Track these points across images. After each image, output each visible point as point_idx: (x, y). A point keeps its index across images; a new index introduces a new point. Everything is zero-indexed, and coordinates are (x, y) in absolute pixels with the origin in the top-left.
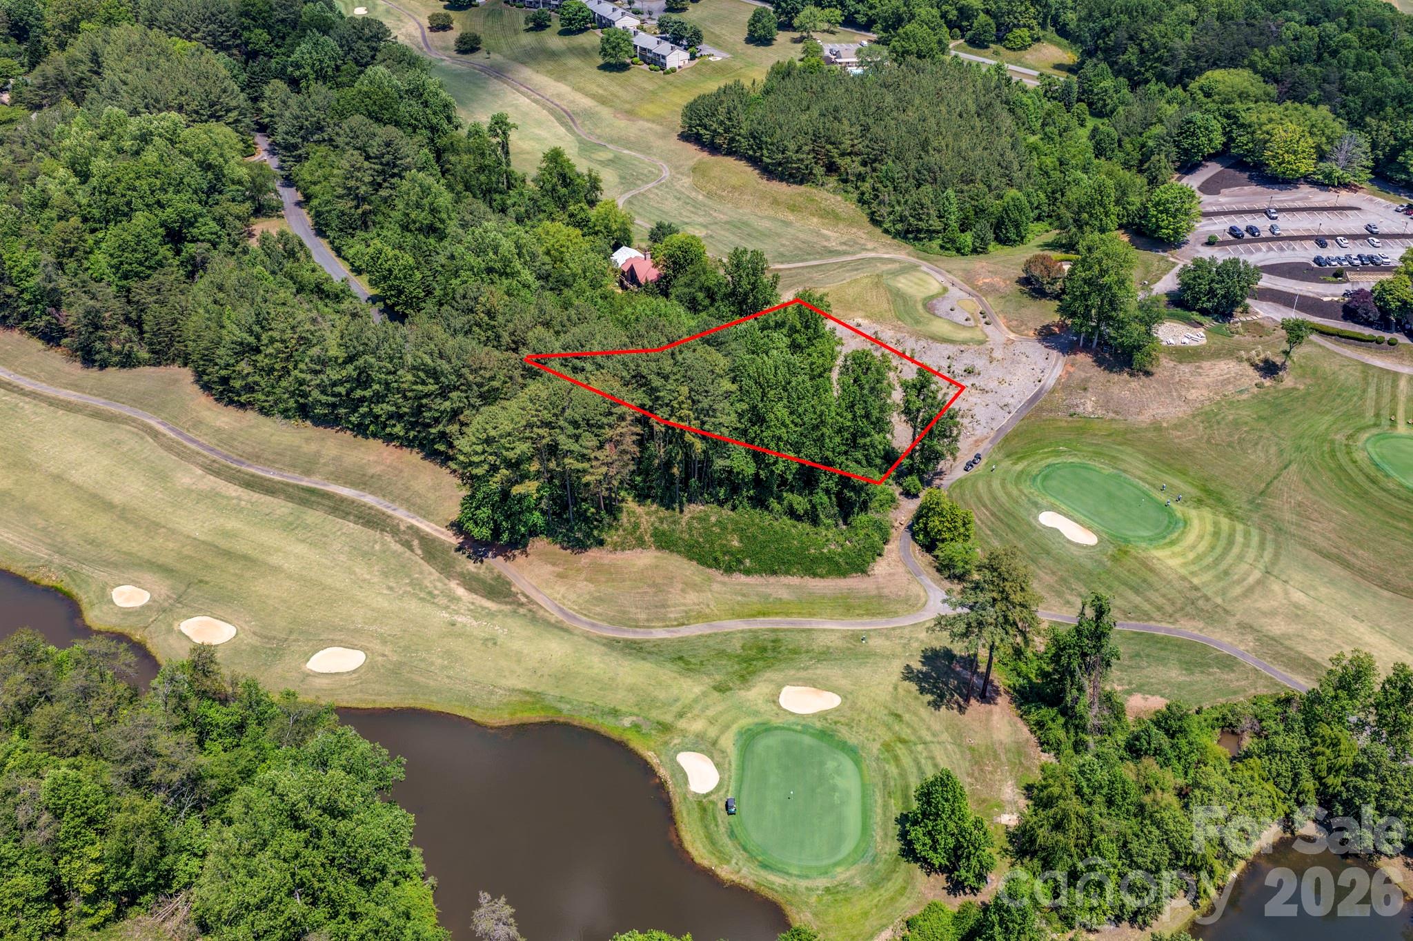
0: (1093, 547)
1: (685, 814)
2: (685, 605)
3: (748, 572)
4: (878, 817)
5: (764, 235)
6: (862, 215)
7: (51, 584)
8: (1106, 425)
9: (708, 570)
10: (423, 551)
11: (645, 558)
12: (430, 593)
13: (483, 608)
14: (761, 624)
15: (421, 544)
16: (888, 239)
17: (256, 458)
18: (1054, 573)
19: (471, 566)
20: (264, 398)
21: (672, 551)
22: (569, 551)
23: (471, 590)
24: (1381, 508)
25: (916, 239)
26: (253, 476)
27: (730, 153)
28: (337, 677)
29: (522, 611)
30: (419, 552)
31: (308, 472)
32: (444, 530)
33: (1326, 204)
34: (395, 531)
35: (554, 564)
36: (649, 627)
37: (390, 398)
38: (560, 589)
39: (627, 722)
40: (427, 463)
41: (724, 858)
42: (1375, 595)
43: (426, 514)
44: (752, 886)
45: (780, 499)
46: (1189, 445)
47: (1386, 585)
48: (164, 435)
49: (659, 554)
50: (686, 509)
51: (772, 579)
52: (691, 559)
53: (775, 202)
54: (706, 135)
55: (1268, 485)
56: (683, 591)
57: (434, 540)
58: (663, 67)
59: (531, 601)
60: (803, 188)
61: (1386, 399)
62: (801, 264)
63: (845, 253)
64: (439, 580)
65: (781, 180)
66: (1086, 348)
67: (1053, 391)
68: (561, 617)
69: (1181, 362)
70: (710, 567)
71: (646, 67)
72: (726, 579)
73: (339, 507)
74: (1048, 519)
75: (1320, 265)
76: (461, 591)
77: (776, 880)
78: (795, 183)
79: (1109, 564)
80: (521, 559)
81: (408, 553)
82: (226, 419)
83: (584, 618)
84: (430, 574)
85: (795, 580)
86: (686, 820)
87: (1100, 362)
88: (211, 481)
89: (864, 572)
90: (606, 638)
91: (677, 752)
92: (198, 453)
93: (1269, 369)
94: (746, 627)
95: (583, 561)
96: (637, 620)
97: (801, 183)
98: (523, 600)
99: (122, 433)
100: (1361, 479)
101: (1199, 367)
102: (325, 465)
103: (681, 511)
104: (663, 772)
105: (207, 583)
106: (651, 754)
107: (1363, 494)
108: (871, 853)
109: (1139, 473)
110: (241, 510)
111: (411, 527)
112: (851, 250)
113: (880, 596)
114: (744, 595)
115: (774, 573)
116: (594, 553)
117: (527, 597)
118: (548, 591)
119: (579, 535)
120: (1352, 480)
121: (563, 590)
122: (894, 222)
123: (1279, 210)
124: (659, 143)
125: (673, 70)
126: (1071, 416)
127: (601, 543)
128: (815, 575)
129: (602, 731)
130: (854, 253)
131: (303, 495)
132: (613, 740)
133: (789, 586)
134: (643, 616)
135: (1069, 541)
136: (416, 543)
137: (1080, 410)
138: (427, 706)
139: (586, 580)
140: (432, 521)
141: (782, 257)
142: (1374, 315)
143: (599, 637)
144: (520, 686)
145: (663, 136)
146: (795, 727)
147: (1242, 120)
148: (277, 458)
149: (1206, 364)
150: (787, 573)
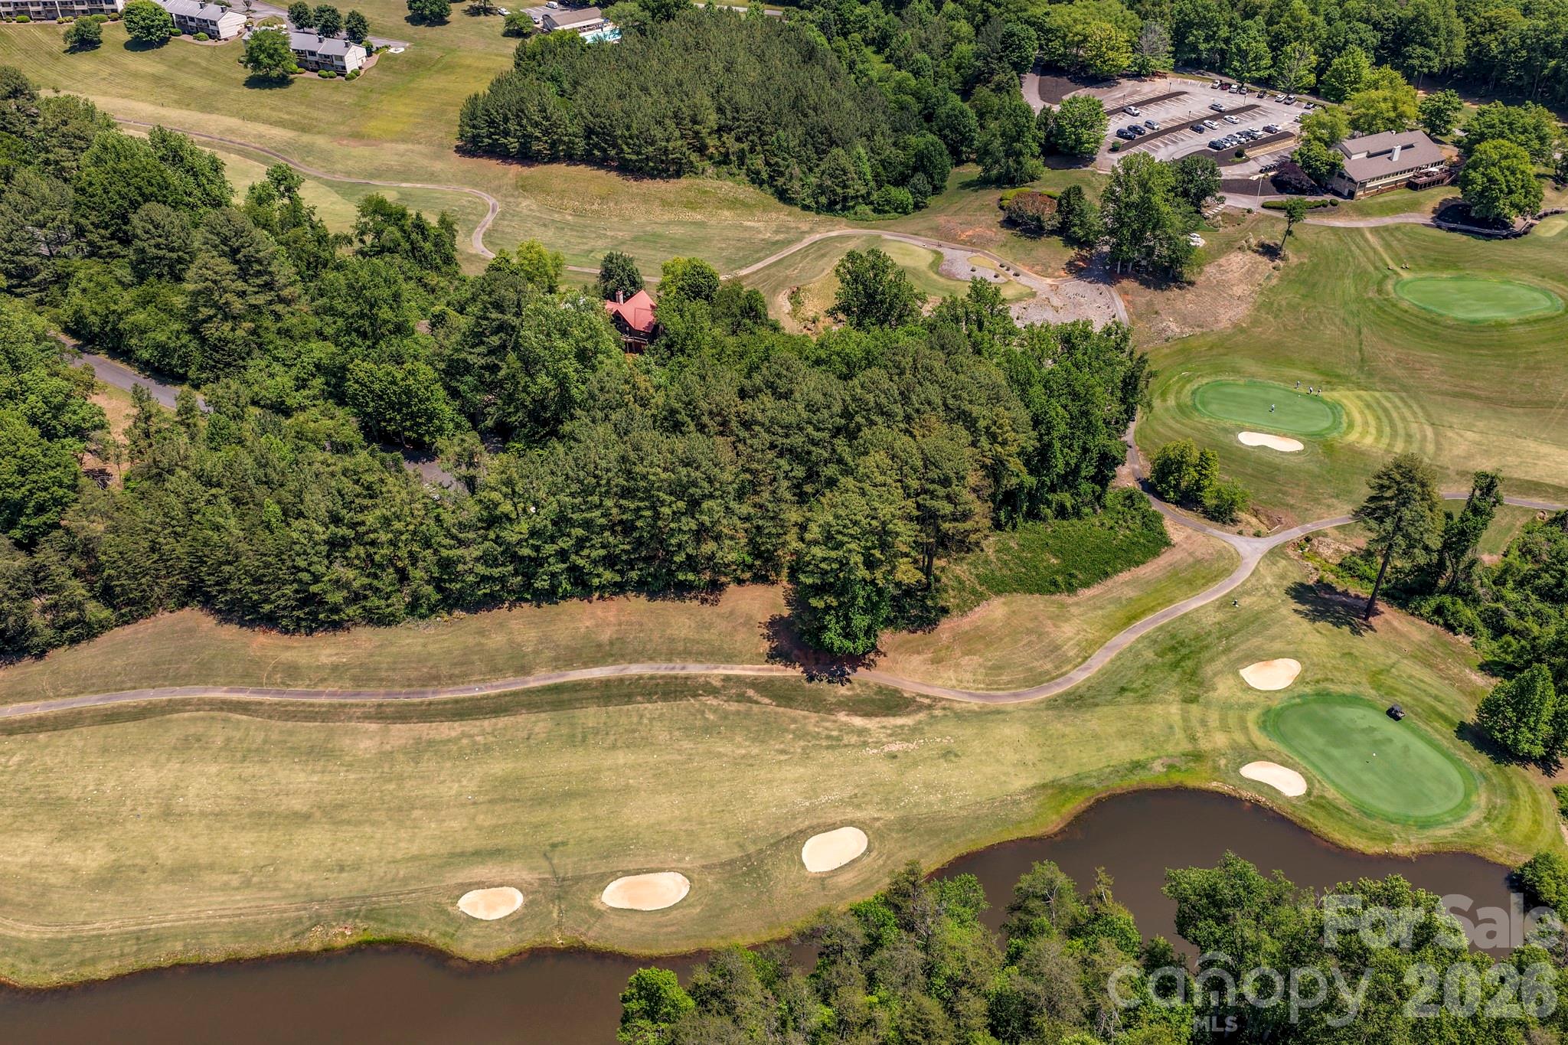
0: (1304, 451)
1: (1310, 819)
2: (1070, 639)
3: (1086, 585)
4: (1445, 743)
5: (692, 243)
6: (767, 197)
7: (352, 941)
8: (1201, 340)
9: (1053, 597)
10: (770, 698)
11: (995, 610)
12: (828, 737)
13: (902, 727)
14: (1146, 626)
15: (757, 691)
16: (812, 216)
17: (434, 679)
19: (843, 691)
20: (383, 602)
21: (1009, 593)
22: (920, 633)
23: (867, 715)
24: (1457, 343)
25: (844, 208)
26: (456, 701)
27: (554, 159)
28: (858, 865)
29: (938, 713)
30: (767, 701)
31: (524, 670)
32: (766, 666)
33: (1157, 94)
34: (713, 691)
35: (919, 653)
36: (1062, 675)
37: (597, 540)
38: (949, 676)
39: (1158, 767)
40: (658, 604)
41: (1389, 839)
42: (1514, 414)
43: (730, 658)
44: (1431, 848)
45: (1048, 503)
46: (1274, 337)
47: (1512, 403)
48: (261, 703)
49: (1004, 599)
51: (1109, 583)
53: (665, 203)
54: (513, 144)
55: (1361, 350)
56: (1055, 625)
57: (771, 681)
58: (341, 71)
59: (934, 699)
60: (684, 182)
61: (1371, 254)
62: (760, 265)
63: (789, 243)
64: (823, 720)
65: (653, 177)
66: (1124, 274)
67: (1133, 322)
68: (981, 702)
70: (1052, 593)
71: (308, 74)
72: (1076, 598)
73: (610, 693)
74: (1248, 439)
75: (1218, 148)
76: (858, 721)
77: (1441, 832)
78: (670, 177)
79: (1325, 459)
80: (881, 661)
81: (755, 708)
82: (328, 651)
83: (1000, 693)
84: (805, 717)
85: (1125, 576)
86: (1317, 823)
87: (1146, 284)
88: (401, 733)
89: (1168, 544)
90: (1042, 702)
91: (1237, 770)
92: (341, 706)
93: (1271, 251)
94: (1133, 637)
95: (944, 636)
96: (1047, 672)
97: (678, 174)
98: (927, 701)
99: (180, 725)
100: (1422, 324)
101: (1220, 266)
102: (536, 652)
104: (1247, 794)
105: (564, 844)
106: (1214, 784)
107: (1436, 337)
108: (1476, 774)
109: (1264, 374)
110: (488, 748)
111: (727, 679)
112: (791, 236)
113: (1199, 561)
114: (1101, 608)
115: (1107, 575)
116: (946, 625)
117: (927, 697)
118: (940, 682)
119: (913, 612)
120: (1417, 327)
121: (951, 673)
122: (814, 196)
123: (1137, 105)
124: (438, 166)
125: (357, 73)
126: (1169, 340)
127: (945, 611)
128: (1137, 564)
129: (1149, 785)
130: (799, 240)
131: (549, 697)
132: (1168, 790)
133: (1126, 583)
134: (1049, 666)
135: (1282, 453)
136: (751, 693)
137: (1171, 333)
138: (974, 848)
139: (965, 654)
140: (742, 662)
141: (731, 262)
142: (1308, 182)
143: (1034, 703)
144: (1030, 783)
145: (437, 157)
146: (1294, 701)
147: (1047, 26)
148: (461, 669)
150: (1116, 572)
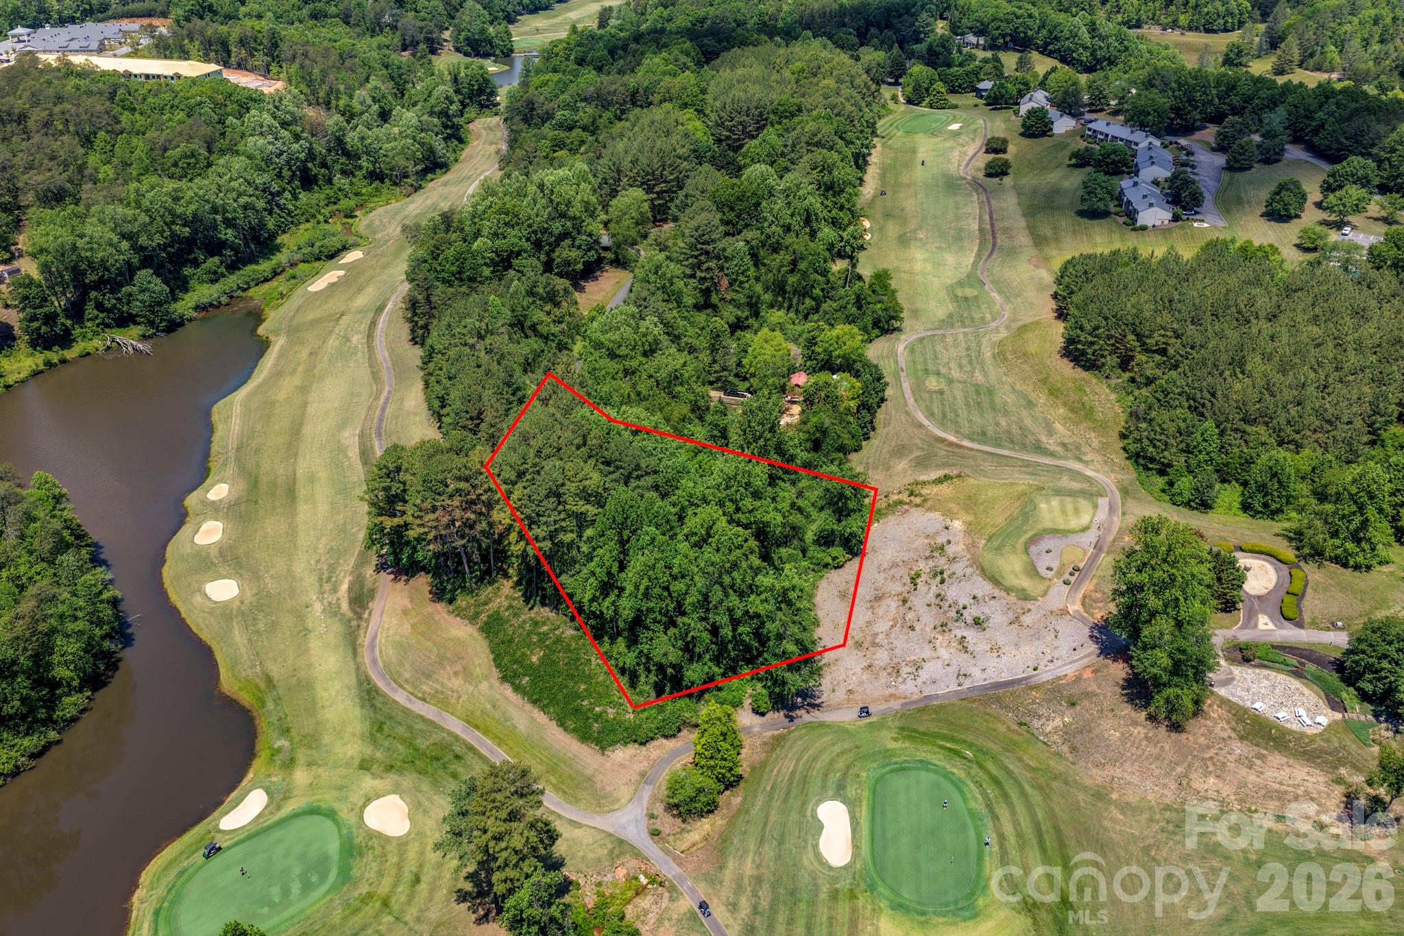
0: (830, 868)
2: (443, 685)
3: (517, 688)
8: (1043, 756)
9: (492, 668)
11: (462, 631)
12: (330, 578)
13: (338, 606)
14: (471, 736)
18: (759, 866)
19: (370, 572)
21: (487, 637)
22: (431, 596)
23: (350, 589)
25: (1146, 467)
29: (354, 623)
35: (410, 601)
36: (400, 686)
39: (279, 743)
41: (153, 885)
49: (476, 634)
50: (536, 609)
51: (528, 706)
52: (493, 652)
56: (455, 673)
59: (367, 619)
64: (346, 572)
67: (1036, 687)
68: (367, 644)
69: (1242, 738)
70: (498, 666)
72: (496, 683)
74: (829, 810)
76: (344, 587)
79: (823, 896)
80: (400, 585)
81: (360, 543)
83: (377, 653)
84: (349, 564)
85: (541, 718)
89: (603, 749)
90: (367, 676)
91: (260, 787)
94: (459, 731)
95: (428, 609)
96: (400, 675)
98: (365, 615)
101: (1262, 757)
103: (531, 609)
106: (251, 776)
109: (1008, 829)
113: (589, 779)
114: (493, 706)
115: (535, 702)
116: (438, 607)
117: (369, 614)
118: (385, 618)
119: (449, 587)
121: (394, 623)
126: (1021, 724)
127: (451, 602)
128: (562, 724)
133: (533, 720)
134: (408, 675)
137: (1036, 723)
138: (215, 652)
139: (412, 624)
143: (365, 672)
144: (274, 674)
149: (1276, 759)
150: (543, 709)
